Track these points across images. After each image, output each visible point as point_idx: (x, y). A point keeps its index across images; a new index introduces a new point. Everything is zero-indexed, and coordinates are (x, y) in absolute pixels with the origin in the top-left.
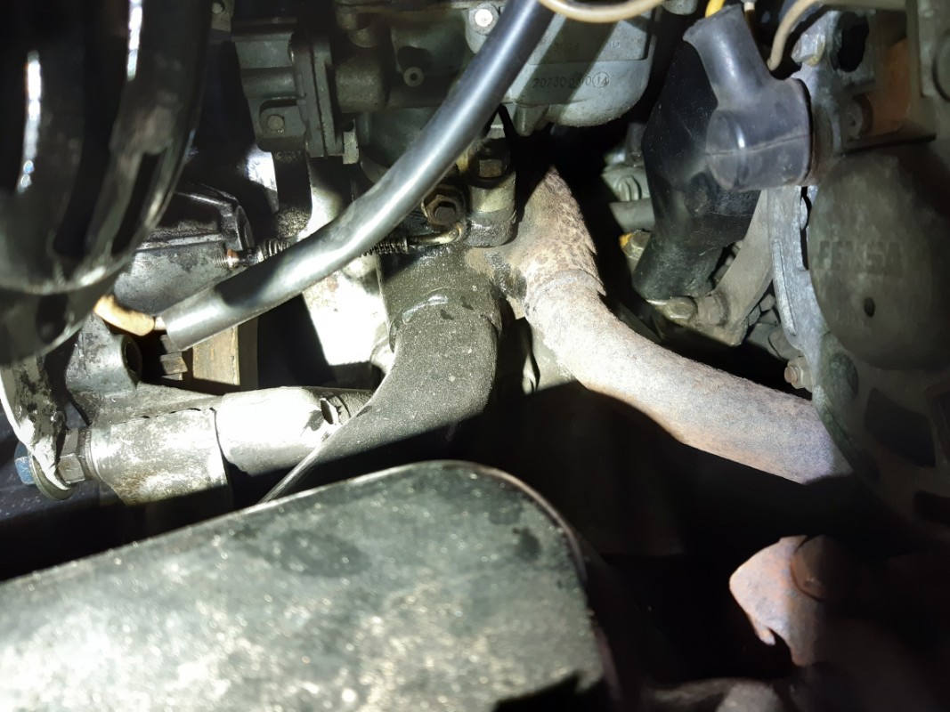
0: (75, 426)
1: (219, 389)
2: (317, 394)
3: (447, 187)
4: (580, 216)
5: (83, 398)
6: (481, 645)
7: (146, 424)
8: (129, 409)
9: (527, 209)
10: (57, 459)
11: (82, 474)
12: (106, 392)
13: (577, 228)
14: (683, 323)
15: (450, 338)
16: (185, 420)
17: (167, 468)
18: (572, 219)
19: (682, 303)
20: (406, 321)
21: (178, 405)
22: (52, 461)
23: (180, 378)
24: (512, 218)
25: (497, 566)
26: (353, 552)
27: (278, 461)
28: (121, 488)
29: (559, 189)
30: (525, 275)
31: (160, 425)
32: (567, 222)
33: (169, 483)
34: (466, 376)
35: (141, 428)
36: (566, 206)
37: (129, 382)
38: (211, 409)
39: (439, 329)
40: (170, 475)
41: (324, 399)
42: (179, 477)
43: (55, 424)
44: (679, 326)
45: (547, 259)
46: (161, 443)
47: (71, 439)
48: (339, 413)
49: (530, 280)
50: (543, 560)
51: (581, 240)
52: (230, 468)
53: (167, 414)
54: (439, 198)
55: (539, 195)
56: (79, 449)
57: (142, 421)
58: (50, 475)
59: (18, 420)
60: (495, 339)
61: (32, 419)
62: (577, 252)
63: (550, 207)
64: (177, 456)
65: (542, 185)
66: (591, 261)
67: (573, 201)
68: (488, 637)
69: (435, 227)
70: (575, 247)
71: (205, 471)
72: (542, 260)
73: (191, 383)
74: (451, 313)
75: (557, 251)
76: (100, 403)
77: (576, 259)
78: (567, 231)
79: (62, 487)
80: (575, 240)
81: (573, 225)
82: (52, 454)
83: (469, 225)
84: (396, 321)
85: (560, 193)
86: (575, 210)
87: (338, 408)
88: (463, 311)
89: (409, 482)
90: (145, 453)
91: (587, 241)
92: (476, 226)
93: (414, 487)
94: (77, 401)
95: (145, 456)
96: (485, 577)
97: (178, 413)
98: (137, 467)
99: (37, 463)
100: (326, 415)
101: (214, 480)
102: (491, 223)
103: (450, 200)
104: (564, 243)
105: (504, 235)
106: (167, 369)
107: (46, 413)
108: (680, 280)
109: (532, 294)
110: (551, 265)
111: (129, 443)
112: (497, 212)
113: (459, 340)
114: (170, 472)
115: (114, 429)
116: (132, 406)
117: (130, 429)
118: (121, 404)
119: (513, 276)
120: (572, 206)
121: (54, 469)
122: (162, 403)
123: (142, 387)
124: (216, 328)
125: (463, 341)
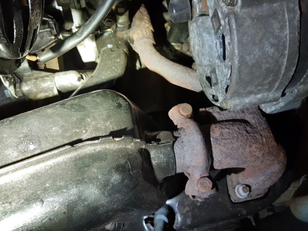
0: (18, 82)
1: (54, 71)
2: (79, 72)
3: (109, 16)
4: (150, 20)
5: (19, 75)
6: (109, 123)
7: (36, 81)
8: (31, 77)
9: (134, 19)
10: (15, 91)
11: (22, 94)
12: (25, 73)
13: (148, 24)
14: (179, 50)
15: (113, 57)
16: (46, 80)
17: (43, 92)
18: (147, 21)
19: (179, 44)
20: (101, 52)
21: (44, 76)
22: (14, 91)
23: (43, 68)
24: (129, 23)
25: (112, 109)
26: (84, 107)
27: (71, 90)
28: (32, 97)
29: (144, 12)
30: (134, 38)
31: (40, 81)
32: (145, 23)
33: (44, 95)
34: (118, 68)
35: (35, 82)
36: (145, 18)
37: (30, 70)
38: (53, 77)
39: (110, 54)
40: (44, 94)
41: (81, 74)
42: (47, 94)
43: (13, 82)
44: (178, 51)
45: (139, 34)
46: (41, 86)
47: (17, 85)
48: (86, 77)
49: (135, 40)
50: (122, 108)
51: (149, 28)
52: (59, 91)
53: (41, 78)
54: (107, 19)
55: (138, 14)
56: (20, 88)
57: (35, 80)
58: (14, 95)
59: (5, 81)
60: (126, 57)
61: (8, 81)
62: (148, 32)
63: (141, 18)
64: (45, 89)
65: (139, 11)
66: (151, 34)
67: (148, 16)
68: (110, 122)
69: (107, 27)
70: (147, 30)
71: (53, 92)
72: (138, 34)
73: (47, 70)
74: (113, 50)
75: (142, 31)
76: (23, 76)
77: (147, 34)
78: (145, 25)
79: (17, 97)
80: (147, 28)
81: (147, 24)
82: (14, 89)
83: (117, 25)
84: (99, 52)
85: (144, 13)
86: (148, 19)
87: (85, 76)
88: (117, 49)
89: (96, 94)
90: (37, 88)
91: (151, 28)
92: (119, 25)
93: (97, 95)
94: (18, 76)
95: (37, 89)
96: (110, 111)
97: (44, 78)
98: (35, 92)
99: (10, 92)
100: (82, 78)
101: (55, 95)
102: (123, 25)
103: (110, 20)
104: (144, 29)
105: (127, 27)
106: (39, 66)
107: (11, 79)
108: (179, 38)
109: (136, 44)
110: (140, 35)
111: (33, 86)
112: (124, 22)
113: (116, 58)
114: (44, 93)
115: (28, 83)
116: (32, 76)
117: (33, 83)
118: (29, 76)
119: (131, 38)
120: (147, 17)
121: (14, 93)
122: (40, 75)
123: (34, 71)
124: (52, 58)
125: (117, 58)
